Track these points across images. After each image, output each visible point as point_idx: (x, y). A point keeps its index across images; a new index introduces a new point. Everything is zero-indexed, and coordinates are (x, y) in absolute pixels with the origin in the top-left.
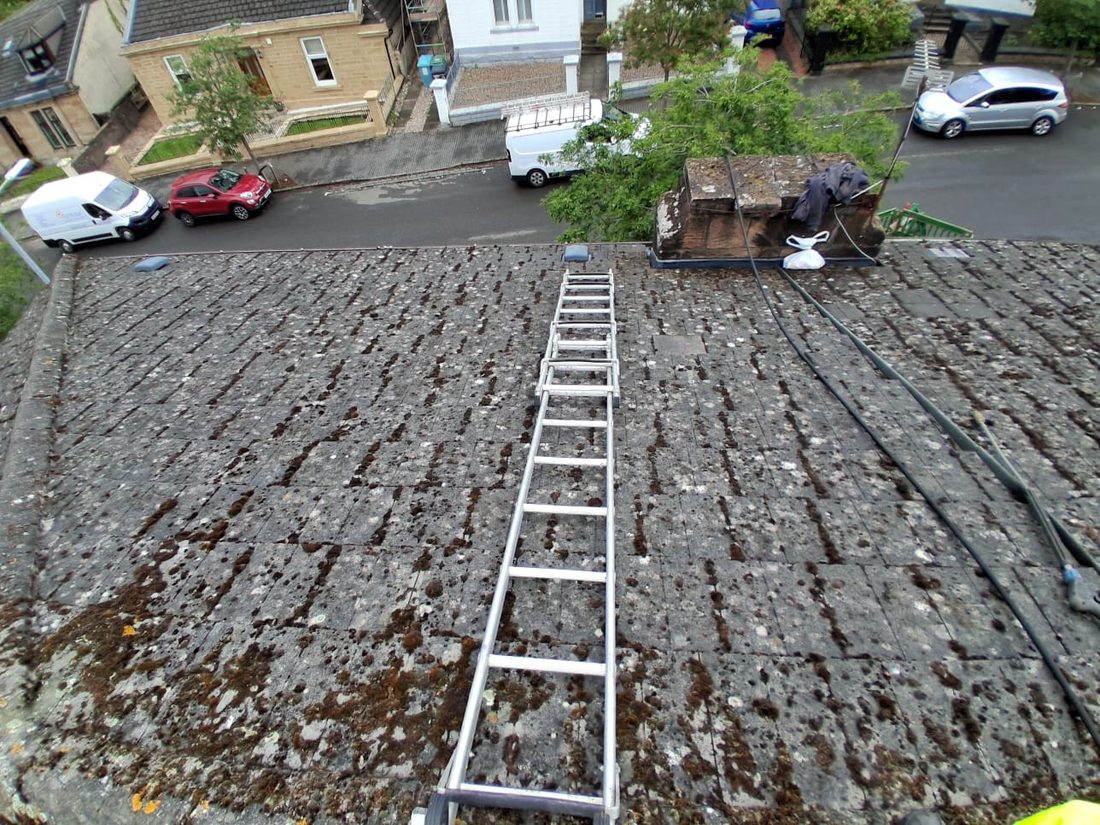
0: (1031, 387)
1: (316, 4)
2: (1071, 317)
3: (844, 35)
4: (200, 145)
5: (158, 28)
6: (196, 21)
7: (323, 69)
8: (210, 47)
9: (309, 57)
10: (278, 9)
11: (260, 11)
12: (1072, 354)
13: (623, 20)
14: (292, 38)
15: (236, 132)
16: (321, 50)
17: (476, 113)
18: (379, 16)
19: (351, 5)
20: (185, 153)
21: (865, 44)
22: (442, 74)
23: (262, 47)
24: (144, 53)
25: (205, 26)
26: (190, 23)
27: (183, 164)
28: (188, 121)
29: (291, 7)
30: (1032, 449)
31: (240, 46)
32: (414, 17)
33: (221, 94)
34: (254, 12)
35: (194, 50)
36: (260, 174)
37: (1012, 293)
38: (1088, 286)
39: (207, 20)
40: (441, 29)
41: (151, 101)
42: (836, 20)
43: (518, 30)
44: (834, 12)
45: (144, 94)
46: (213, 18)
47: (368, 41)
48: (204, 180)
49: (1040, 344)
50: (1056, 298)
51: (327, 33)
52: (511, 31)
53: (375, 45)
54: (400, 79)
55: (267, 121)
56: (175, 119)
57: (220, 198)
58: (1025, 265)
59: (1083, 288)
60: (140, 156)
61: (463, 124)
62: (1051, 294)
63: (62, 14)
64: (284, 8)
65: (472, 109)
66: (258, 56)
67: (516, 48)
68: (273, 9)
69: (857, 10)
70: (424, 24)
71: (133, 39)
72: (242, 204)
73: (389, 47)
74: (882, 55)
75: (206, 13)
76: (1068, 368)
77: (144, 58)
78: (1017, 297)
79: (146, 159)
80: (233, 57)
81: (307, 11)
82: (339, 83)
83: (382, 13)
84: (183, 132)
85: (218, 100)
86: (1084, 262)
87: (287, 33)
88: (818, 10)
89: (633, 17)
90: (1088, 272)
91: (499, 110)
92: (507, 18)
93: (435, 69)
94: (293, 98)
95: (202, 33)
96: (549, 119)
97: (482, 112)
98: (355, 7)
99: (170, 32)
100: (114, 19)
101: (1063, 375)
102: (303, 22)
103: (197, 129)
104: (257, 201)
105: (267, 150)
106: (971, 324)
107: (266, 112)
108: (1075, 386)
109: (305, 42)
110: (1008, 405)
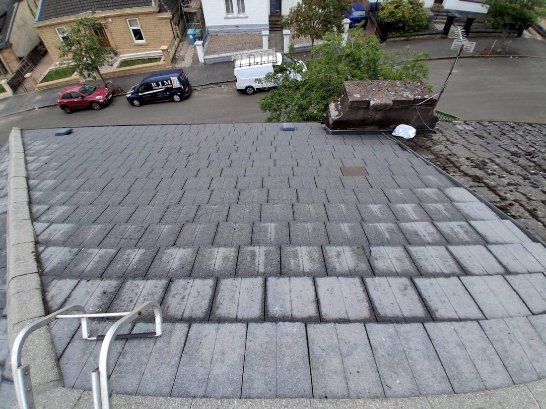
0: (522, 189)
1: (135, 2)
2: (529, 157)
3: (396, 24)
4: (74, 72)
5: (53, 14)
6: (73, 10)
7: (138, 34)
8: (81, 23)
9: (131, 28)
10: (115, 4)
11: (106, 5)
12: (534, 174)
13: (291, 15)
14: (122, 19)
15: (94, 65)
16: (137, 25)
17: (218, 58)
18: (167, 9)
19: (153, 3)
20: (66, 76)
21: (406, 28)
22: (200, 38)
23: (106, 23)
24: (46, 26)
25: (77, 12)
26: (70, 11)
27: (65, 82)
28: (68, 60)
29: (122, 3)
30: (531, 218)
31: (96, 22)
32: (186, 10)
33: (86, 46)
34: (103, 5)
35: (72, 24)
36: (106, 87)
37: (500, 146)
38: (532, 143)
39: (78, 9)
40: (199, 16)
41: (49, 50)
42: (393, 16)
43: (238, 18)
44: (392, 12)
45: (44, 47)
46: (81, 9)
47: (162, 21)
48: (76, 89)
49: (519, 170)
50: (519, 148)
51: (141, 17)
52: (235, 18)
53: (165, 23)
54: (178, 40)
55: (110, 60)
56: (62, 59)
57: (85, 99)
58: (501, 133)
59: (530, 143)
60: (42, 77)
61: (211, 63)
62: (517, 146)
63: (6, 8)
64: (119, 4)
65: (216, 56)
66: (104, 27)
67: (237, 26)
68: (112, 4)
69: (403, 12)
70: (190, 13)
71: (40, 19)
72: (97, 102)
73: (173, 24)
74: (415, 34)
75: (78, 6)
76: (535, 180)
77: (45, 29)
78: (502, 148)
79: (45, 79)
80: (92, 28)
81: (131, 6)
82: (146, 41)
83: (169, 7)
84: (66, 65)
85: (84, 49)
86: (527, 131)
87: (120, 16)
88: (385, 11)
89: (297, 12)
90: (530, 136)
91: (230, 56)
92: (233, 12)
93: (196, 36)
94: (122, 49)
95: (76, 16)
96: (256, 61)
97: (221, 57)
98: (155, 4)
99: (59, 15)
100: (31, 10)
101: (534, 184)
102: (128, 11)
103: (73, 64)
104: (105, 101)
105: (110, 75)
106: (487, 161)
107: (109, 55)
108: (541, 189)
109: (129, 21)
110: (515, 197)
